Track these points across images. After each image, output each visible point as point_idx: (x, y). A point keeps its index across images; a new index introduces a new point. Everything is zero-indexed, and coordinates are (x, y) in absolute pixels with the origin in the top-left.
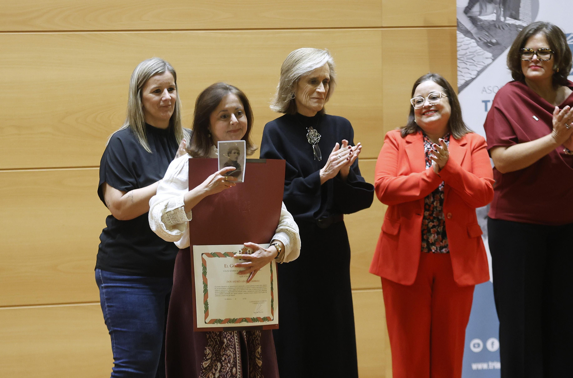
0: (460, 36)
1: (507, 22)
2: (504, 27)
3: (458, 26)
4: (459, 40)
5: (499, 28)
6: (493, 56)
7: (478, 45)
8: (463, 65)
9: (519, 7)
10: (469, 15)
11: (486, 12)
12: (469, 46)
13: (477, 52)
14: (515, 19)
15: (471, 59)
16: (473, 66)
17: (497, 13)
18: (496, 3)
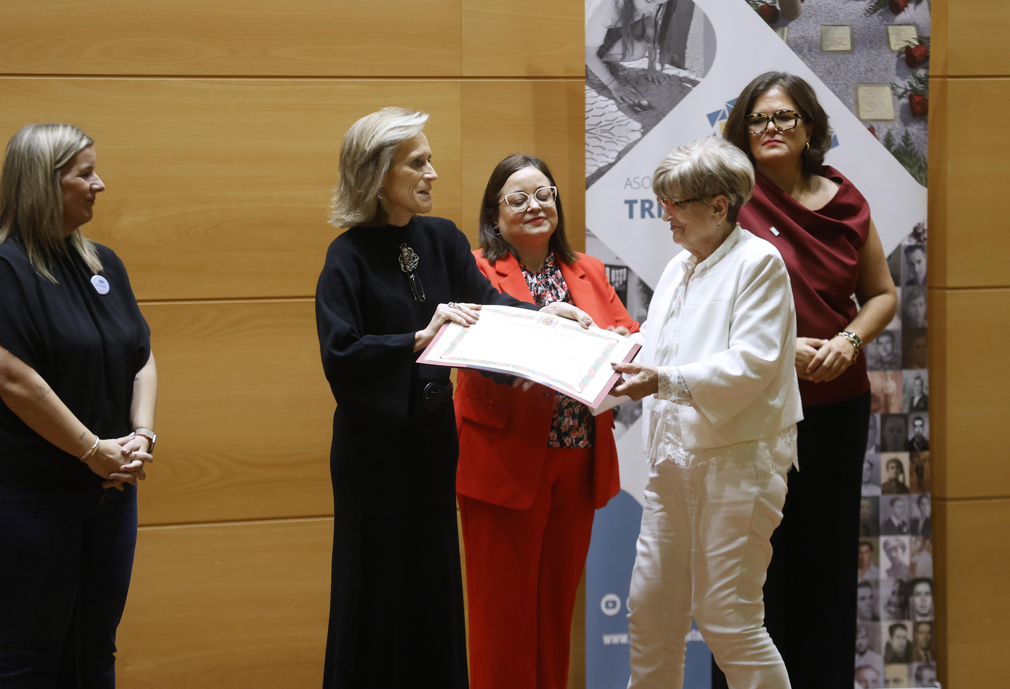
0: (591, 94)
1: (666, 72)
2: (661, 80)
3: (588, 77)
4: (588, 100)
5: (653, 80)
6: (643, 127)
7: (620, 109)
8: (596, 142)
9: (685, 47)
10: (605, 59)
11: (632, 54)
12: (606, 110)
13: (618, 120)
14: (679, 67)
15: (609, 131)
16: (612, 144)
17: (649, 57)
18: (648, 41)
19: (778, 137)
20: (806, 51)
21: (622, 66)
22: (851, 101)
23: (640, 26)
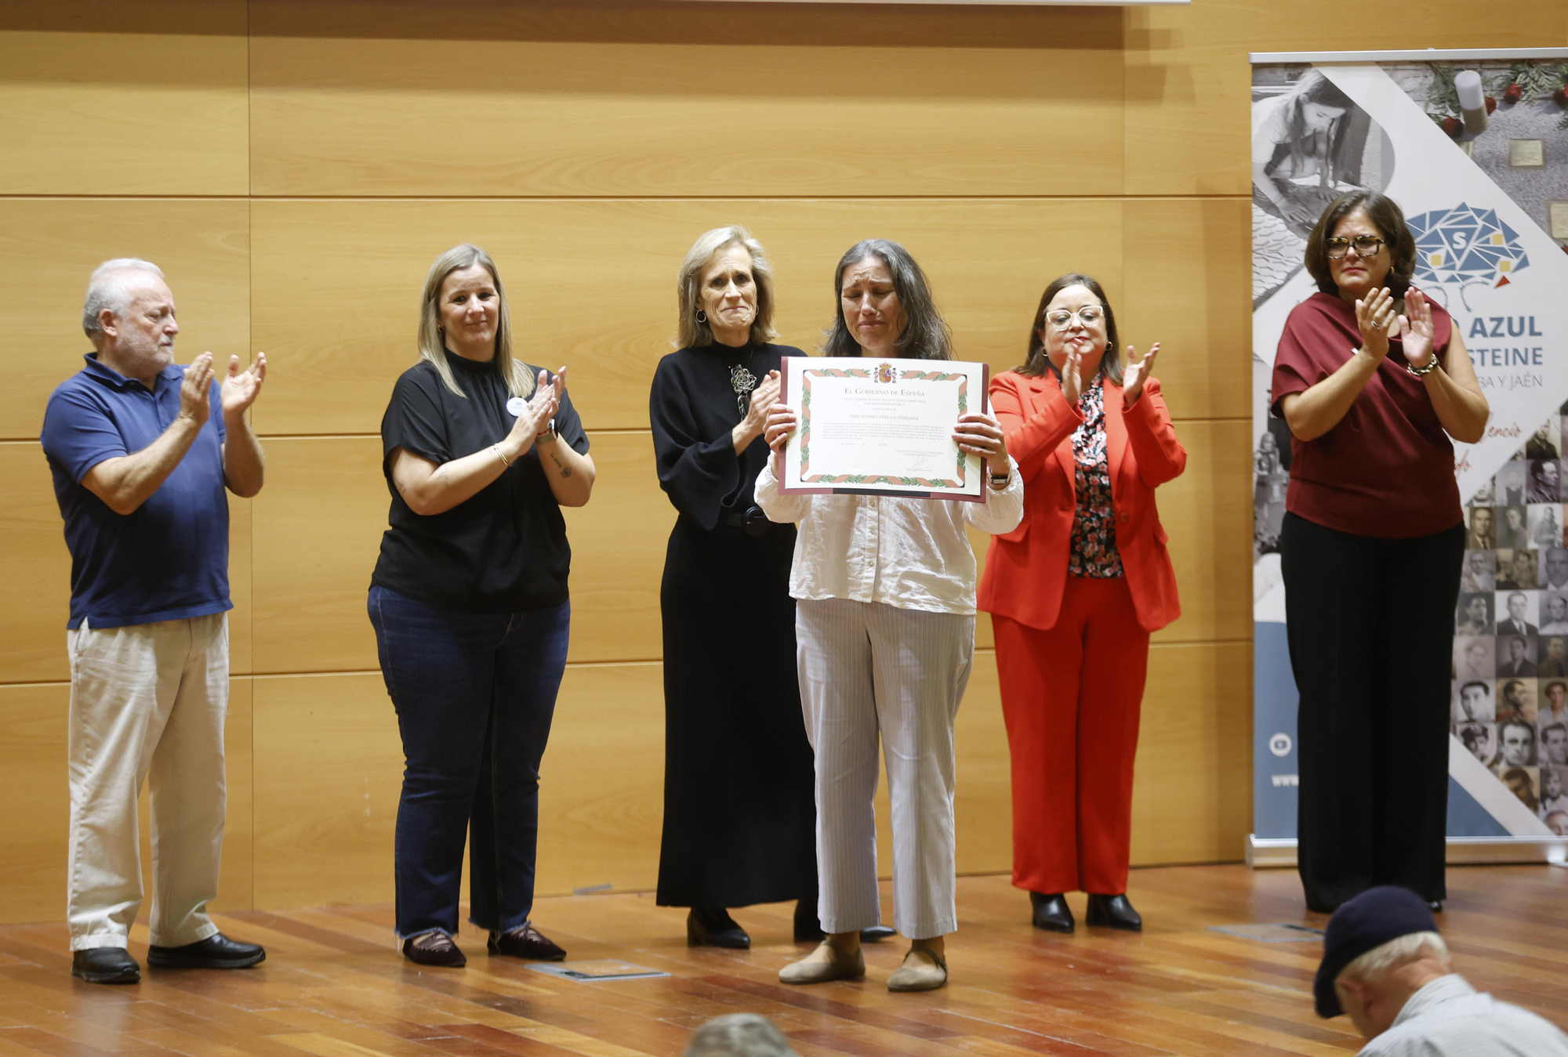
0: (1258, 212)
1: (1339, 189)
2: (1333, 198)
3: (1255, 195)
4: (1255, 219)
5: (1325, 199)
7: (1289, 228)
8: (1264, 263)
9: (1361, 163)
10: (1273, 176)
11: (1303, 171)
12: (1274, 229)
13: (1286, 240)
14: (1354, 184)
15: (1277, 252)
16: (1280, 264)
17: (1321, 174)
18: (1319, 156)
19: (1359, 264)
20: (1493, 166)
21: (1291, 183)
22: (1542, 219)
23: (1311, 140)
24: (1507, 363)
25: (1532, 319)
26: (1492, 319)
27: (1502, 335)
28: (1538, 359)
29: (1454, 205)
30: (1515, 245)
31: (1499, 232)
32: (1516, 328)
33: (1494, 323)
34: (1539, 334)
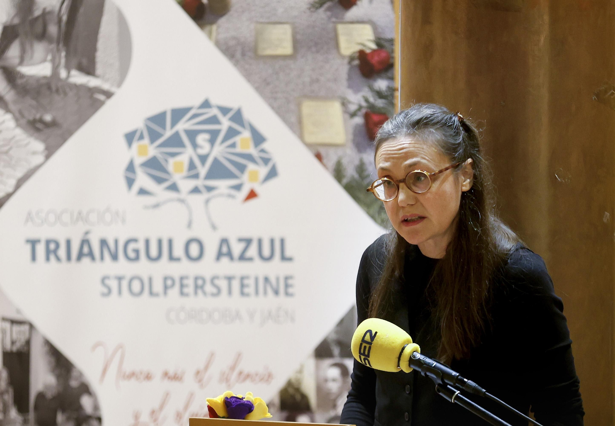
2: (66, 91)
5: (57, 91)
6: (47, 148)
7: (18, 125)
9: (96, 49)
11: (32, 58)
13: (16, 139)
14: (88, 74)
15: (6, 153)
16: (10, 168)
17: (53, 61)
18: (50, 41)
20: (238, 55)
21: (19, 73)
22: (293, 119)
23: (40, 22)
24: (257, 292)
25: (282, 241)
26: (240, 240)
27: (250, 259)
28: (290, 290)
29: (198, 102)
30: (263, 151)
31: (246, 134)
32: (266, 252)
33: (242, 245)
34: (290, 259)
